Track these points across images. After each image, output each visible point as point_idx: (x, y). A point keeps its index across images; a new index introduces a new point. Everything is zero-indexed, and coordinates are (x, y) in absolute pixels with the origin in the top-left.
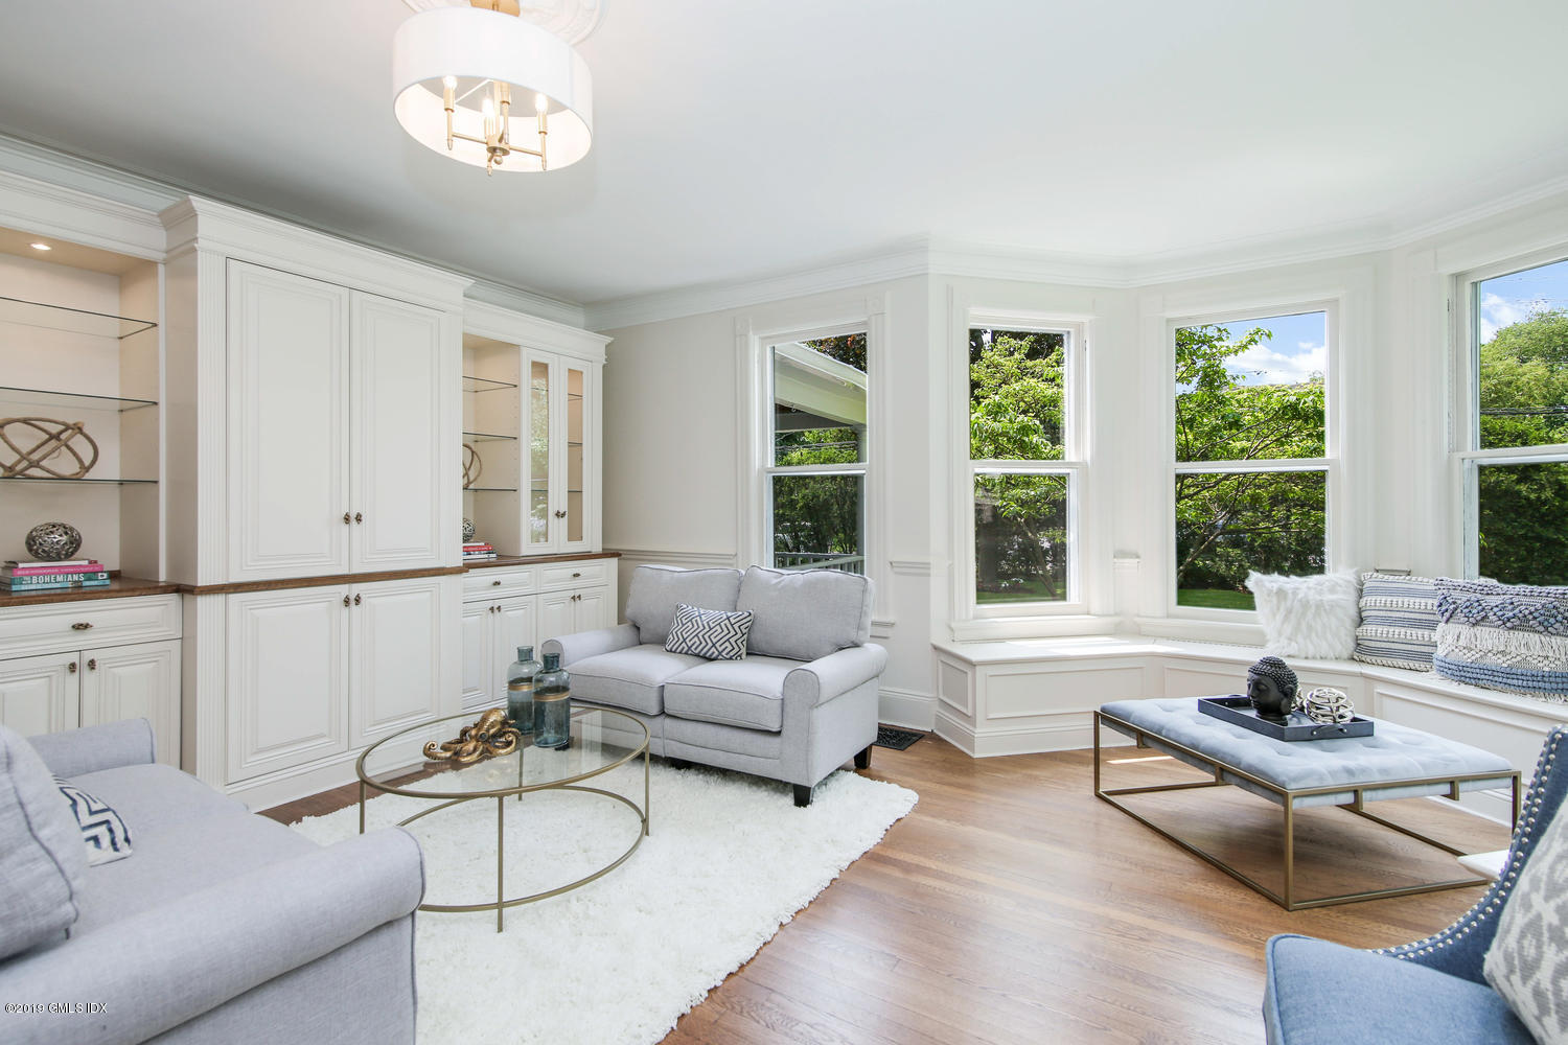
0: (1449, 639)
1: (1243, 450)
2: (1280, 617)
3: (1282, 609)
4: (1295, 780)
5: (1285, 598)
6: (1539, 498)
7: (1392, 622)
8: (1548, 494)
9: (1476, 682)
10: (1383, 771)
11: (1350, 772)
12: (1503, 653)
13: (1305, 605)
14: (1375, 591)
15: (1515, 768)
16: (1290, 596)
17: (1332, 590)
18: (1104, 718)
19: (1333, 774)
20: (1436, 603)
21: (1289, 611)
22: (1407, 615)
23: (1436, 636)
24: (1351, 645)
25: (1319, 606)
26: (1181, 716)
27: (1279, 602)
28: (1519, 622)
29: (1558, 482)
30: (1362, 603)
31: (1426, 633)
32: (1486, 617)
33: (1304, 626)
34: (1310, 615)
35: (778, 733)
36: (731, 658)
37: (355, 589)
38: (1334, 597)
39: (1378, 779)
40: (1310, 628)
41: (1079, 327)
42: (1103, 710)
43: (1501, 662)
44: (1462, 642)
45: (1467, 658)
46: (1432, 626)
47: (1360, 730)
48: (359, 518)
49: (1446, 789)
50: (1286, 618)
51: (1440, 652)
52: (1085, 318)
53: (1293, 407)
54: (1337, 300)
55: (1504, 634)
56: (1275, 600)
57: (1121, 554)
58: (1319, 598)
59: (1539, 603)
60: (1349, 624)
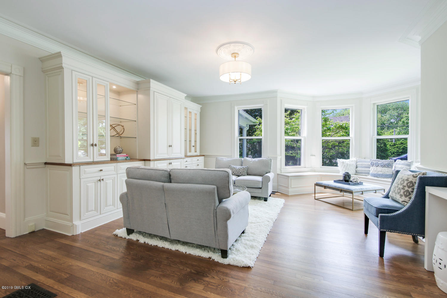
0: (373, 170)
1: (329, 135)
2: (343, 167)
3: (343, 165)
4: (354, 190)
5: (344, 163)
6: (381, 146)
7: (363, 167)
8: (382, 145)
9: (377, 177)
10: (366, 189)
11: (361, 189)
12: (381, 171)
13: (347, 164)
14: (359, 162)
15: (384, 188)
16: (345, 163)
17: (352, 162)
18: (316, 185)
19: (359, 189)
20: (370, 163)
21: (344, 166)
22: (365, 166)
23: (370, 169)
24: (355, 172)
25: (350, 165)
26: (331, 183)
27: (343, 164)
28: (384, 166)
29: (384, 143)
30: (357, 164)
31: (368, 169)
32: (378, 165)
33: (347, 169)
34: (348, 166)
35: (261, 188)
36: (244, 175)
37: (171, 161)
38: (352, 163)
39: (365, 190)
40: (348, 169)
41: (304, 109)
42: (316, 183)
43: (381, 173)
44: (375, 170)
45: (375, 173)
46: (369, 168)
47: (361, 184)
48: (171, 146)
49: (375, 191)
50: (344, 167)
51: (371, 172)
52: (305, 107)
53: (341, 126)
54: (352, 106)
55: (381, 168)
56: (342, 164)
57: (312, 155)
58: (350, 163)
59: (387, 162)
60: (355, 168)
